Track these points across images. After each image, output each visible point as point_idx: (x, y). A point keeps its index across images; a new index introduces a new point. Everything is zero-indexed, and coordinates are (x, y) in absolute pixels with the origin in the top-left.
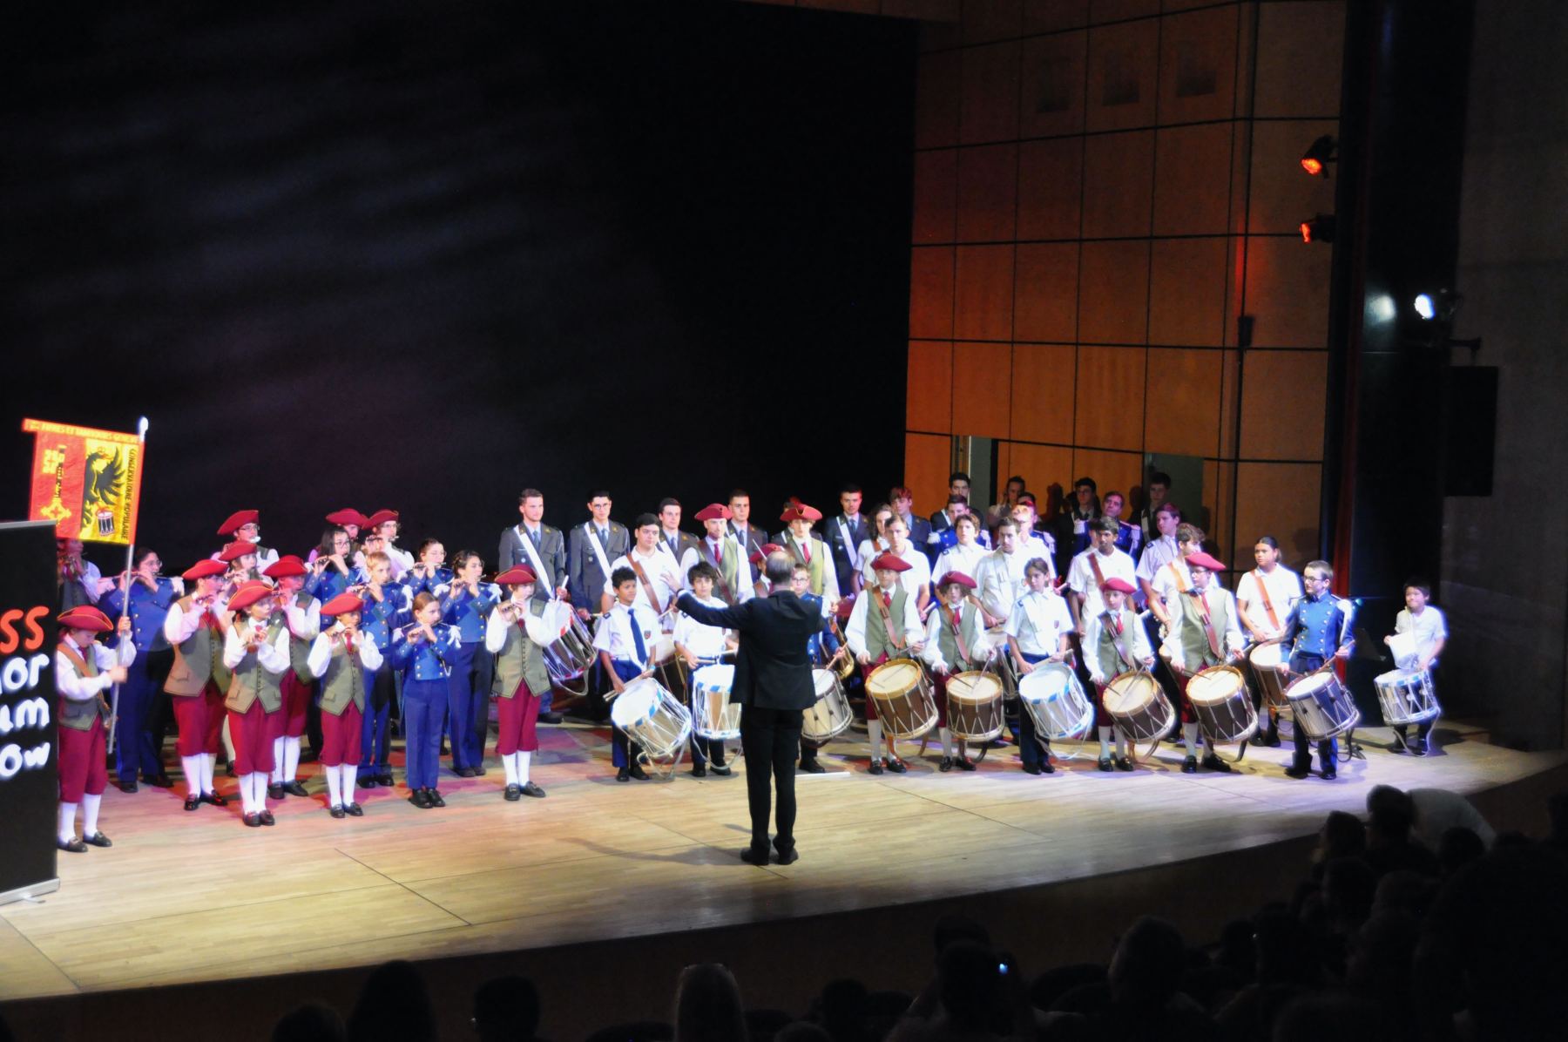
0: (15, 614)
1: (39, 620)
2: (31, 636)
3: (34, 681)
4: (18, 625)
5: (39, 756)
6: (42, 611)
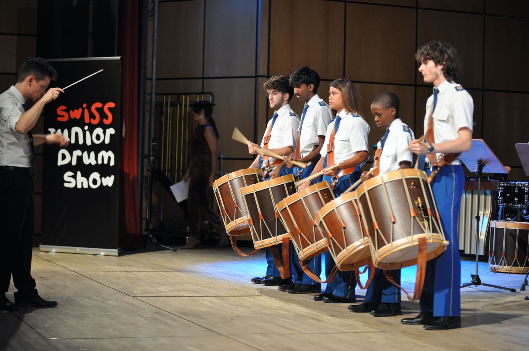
0: (99, 105)
1: (110, 109)
2: (107, 118)
3: (107, 141)
4: (100, 111)
5: (109, 181)
6: (112, 105)
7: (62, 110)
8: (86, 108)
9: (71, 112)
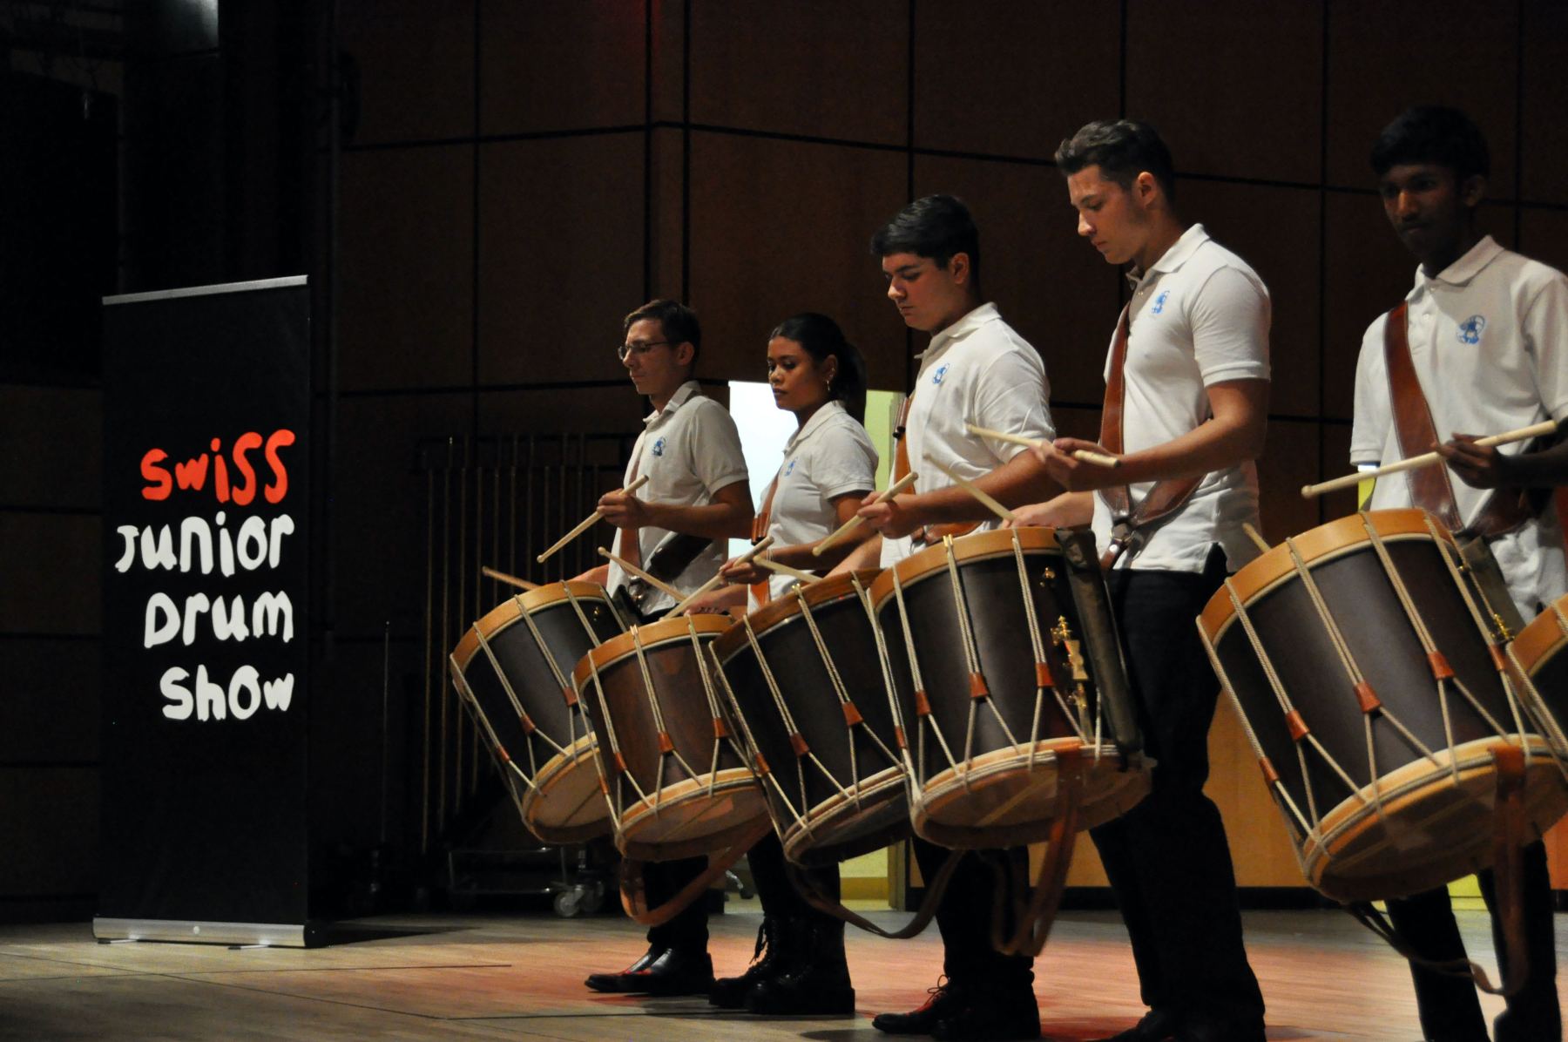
0: (250, 440)
1: (281, 451)
2: (272, 480)
3: (274, 562)
4: (256, 457)
5: (280, 694)
6: (283, 438)
7: (154, 464)
8: (219, 452)
9: (179, 467)
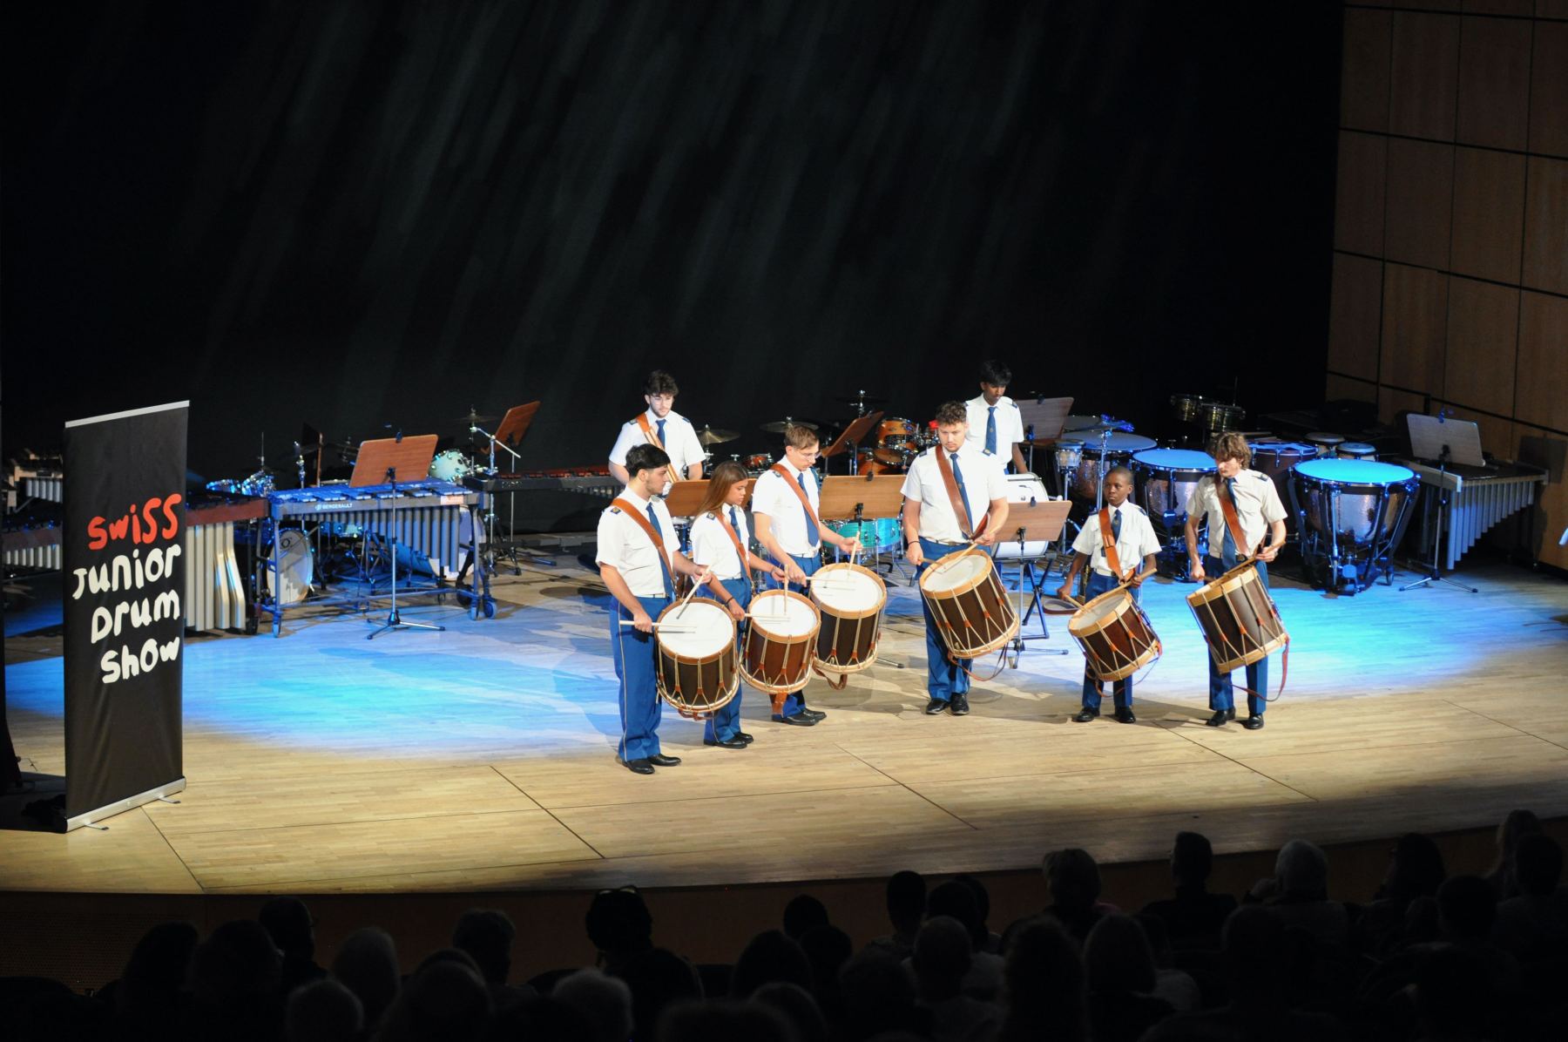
0: (154, 503)
1: (173, 507)
2: (167, 525)
3: (168, 572)
4: (157, 513)
5: (171, 651)
6: (177, 499)
7: (97, 527)
8: (135, 513)
9: (112, 525)
